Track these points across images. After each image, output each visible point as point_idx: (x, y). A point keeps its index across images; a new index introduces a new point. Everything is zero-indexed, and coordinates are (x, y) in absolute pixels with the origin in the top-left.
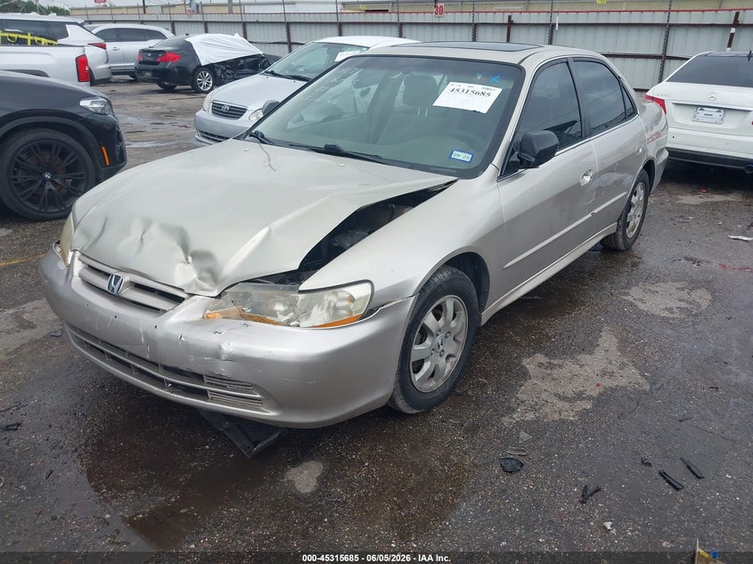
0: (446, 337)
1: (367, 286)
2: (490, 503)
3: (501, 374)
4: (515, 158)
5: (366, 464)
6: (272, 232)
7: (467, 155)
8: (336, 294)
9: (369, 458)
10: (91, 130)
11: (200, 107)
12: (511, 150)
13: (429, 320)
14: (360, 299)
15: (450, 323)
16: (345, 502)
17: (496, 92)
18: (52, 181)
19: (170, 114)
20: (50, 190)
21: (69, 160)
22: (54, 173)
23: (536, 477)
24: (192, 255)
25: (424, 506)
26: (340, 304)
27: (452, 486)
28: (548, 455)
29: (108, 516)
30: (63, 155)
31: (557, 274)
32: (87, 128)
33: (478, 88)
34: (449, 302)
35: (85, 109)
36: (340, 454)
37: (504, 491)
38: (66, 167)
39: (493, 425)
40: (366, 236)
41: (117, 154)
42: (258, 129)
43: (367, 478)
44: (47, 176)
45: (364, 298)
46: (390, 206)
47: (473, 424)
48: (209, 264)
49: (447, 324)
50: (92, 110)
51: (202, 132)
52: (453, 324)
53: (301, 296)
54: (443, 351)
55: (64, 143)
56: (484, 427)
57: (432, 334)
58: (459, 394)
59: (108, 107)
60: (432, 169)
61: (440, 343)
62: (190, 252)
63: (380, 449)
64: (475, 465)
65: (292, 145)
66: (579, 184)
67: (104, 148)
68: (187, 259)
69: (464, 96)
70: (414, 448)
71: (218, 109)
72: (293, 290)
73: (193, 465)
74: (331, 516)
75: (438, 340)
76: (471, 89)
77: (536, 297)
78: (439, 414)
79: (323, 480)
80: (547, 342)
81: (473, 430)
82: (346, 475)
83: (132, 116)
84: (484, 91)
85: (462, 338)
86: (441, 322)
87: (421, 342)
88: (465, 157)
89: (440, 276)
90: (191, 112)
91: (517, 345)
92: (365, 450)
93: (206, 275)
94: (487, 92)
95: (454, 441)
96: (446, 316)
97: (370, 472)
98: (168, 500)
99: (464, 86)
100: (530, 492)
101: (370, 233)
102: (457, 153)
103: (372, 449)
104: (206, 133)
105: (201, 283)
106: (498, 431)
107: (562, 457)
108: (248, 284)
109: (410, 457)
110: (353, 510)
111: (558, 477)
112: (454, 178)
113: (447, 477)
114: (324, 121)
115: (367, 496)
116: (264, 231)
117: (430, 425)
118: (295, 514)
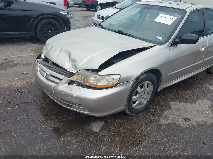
0: (145, 93)
1: (119, 76)
2: (149, 145)
3: (163, 107)
4: (177, 40)
5: (115, 126)
6: (93, 56)
7: (161, 38)
8: (109, 77)
9: (117, 124)
10: (62, 20)
11: (94, 16)
12: (176, 38)
13: (139, 89)
14: (116, 79)
15: (146, 89)
16: (106, 136)
17: (175, 18)
18: (51, 33)
19: (87, 17)
20: (50, 35)
21: (56, 28)
22: (51, 31)
23: (166, 140)
24: (71, 60)
25: (129, 142)
26: (110, 80)
27: (139, 138)
28: (171, 134)
29: (43, 126)
30: (54, 26)
31: (190, 77)
32: (61, 19)
33: (169, 16)
34: (146, 84)
35: (61, 14)
36: (109, 121)
37: (155, 142)
38: (55, 30)
39: (156, 122)
40: (122, 60)
41: (68, 27)
42: (101, 24)
43: (114, 130)
44: (50, 32)
45: (117, 79)
46: (132, 51)
47: (151, 120)
48: (75, 63)
49: (145, 90)
50: (63, 14)
51: (93, 23)
52: (147, 89)
53: (98, 76)
54: (143, 97)
55: (55, 23)
56: (154, 122)
57: (139, 93)
58: (148, 110)
59: (67, 14)
60: (149, 41)
61: (142, 95)
62: (71, 59)
63: (121, 122)
64: (148, 133)
65: (109, 30)
66: (199, 51)
67: (65, 25)
68: (70, 61)
69: (164, 19)
70: (131, 124)
71: (98, 17)
72: (96, 74)
73: (68, 117)
74: (102, 139)
75: (142, 94)
76: (167, 17)
77: (181, 84)
78: (141, 115)
79: (102, 128)
80: (181, 99)
81: (150, 122)
82: (109, 128)
83: (77, 17)
84: (171, 18)
85: (151, 93)
86: (143, 89)
87: (135, 95)
88: (160, 38)
89: (143, 76)
90: (91, 17)
91: (171, 98)
92: (116, 122)
93: (74, 66)
94: (172, 18)
95: (143, 124)
96: (144, 88)
97: (116, 128)
98: (59, 125)
99: (165, 16)
100: (163, 144)
101: (123, 59)
102: (159, 37)
103: (118, 122)
104: (95, 23)
105: (72, 68)
106: (157, 124)
107: (176, 136)
108: (85, 71)
109: (128, 126)
110: (108, 139)
111: (173, 142)
112: (155, 45)
113: (138, 135)
114: (128, 22)
115: (113, 135)
116: (91, 56)
117: (137, 118)
118: (92, 136)
